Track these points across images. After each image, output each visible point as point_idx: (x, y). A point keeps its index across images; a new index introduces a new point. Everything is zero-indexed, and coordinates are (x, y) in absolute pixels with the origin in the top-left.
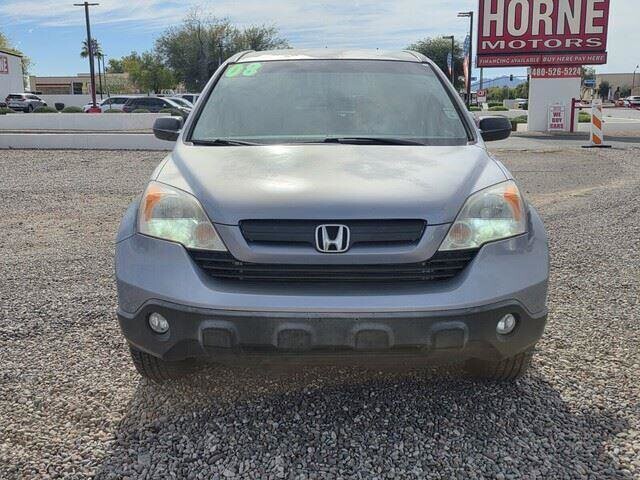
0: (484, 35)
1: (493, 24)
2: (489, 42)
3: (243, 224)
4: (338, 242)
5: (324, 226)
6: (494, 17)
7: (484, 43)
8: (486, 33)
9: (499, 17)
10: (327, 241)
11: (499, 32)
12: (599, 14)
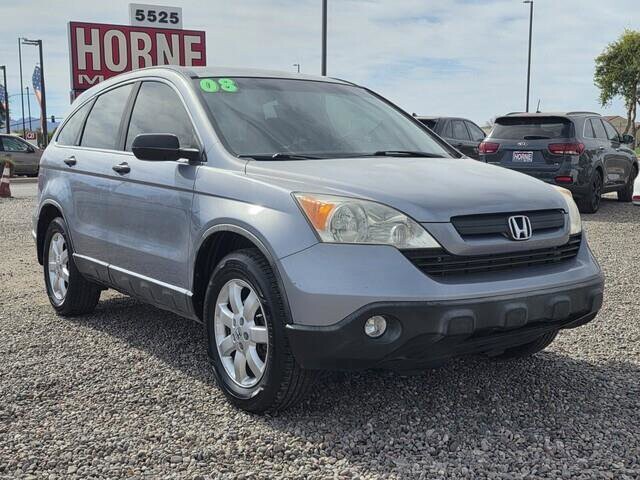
0: (80, 67)
1: (89, 56)
2: (86, 77)
3: (454, 219)
4: (525, 230)
5: (513, 218)
6: (89, 49)
7: (80, 77)
8: (82, 65)
9: (95, 49)
10: (518, 231)
11: (97, 66)
12: (197, 55)
